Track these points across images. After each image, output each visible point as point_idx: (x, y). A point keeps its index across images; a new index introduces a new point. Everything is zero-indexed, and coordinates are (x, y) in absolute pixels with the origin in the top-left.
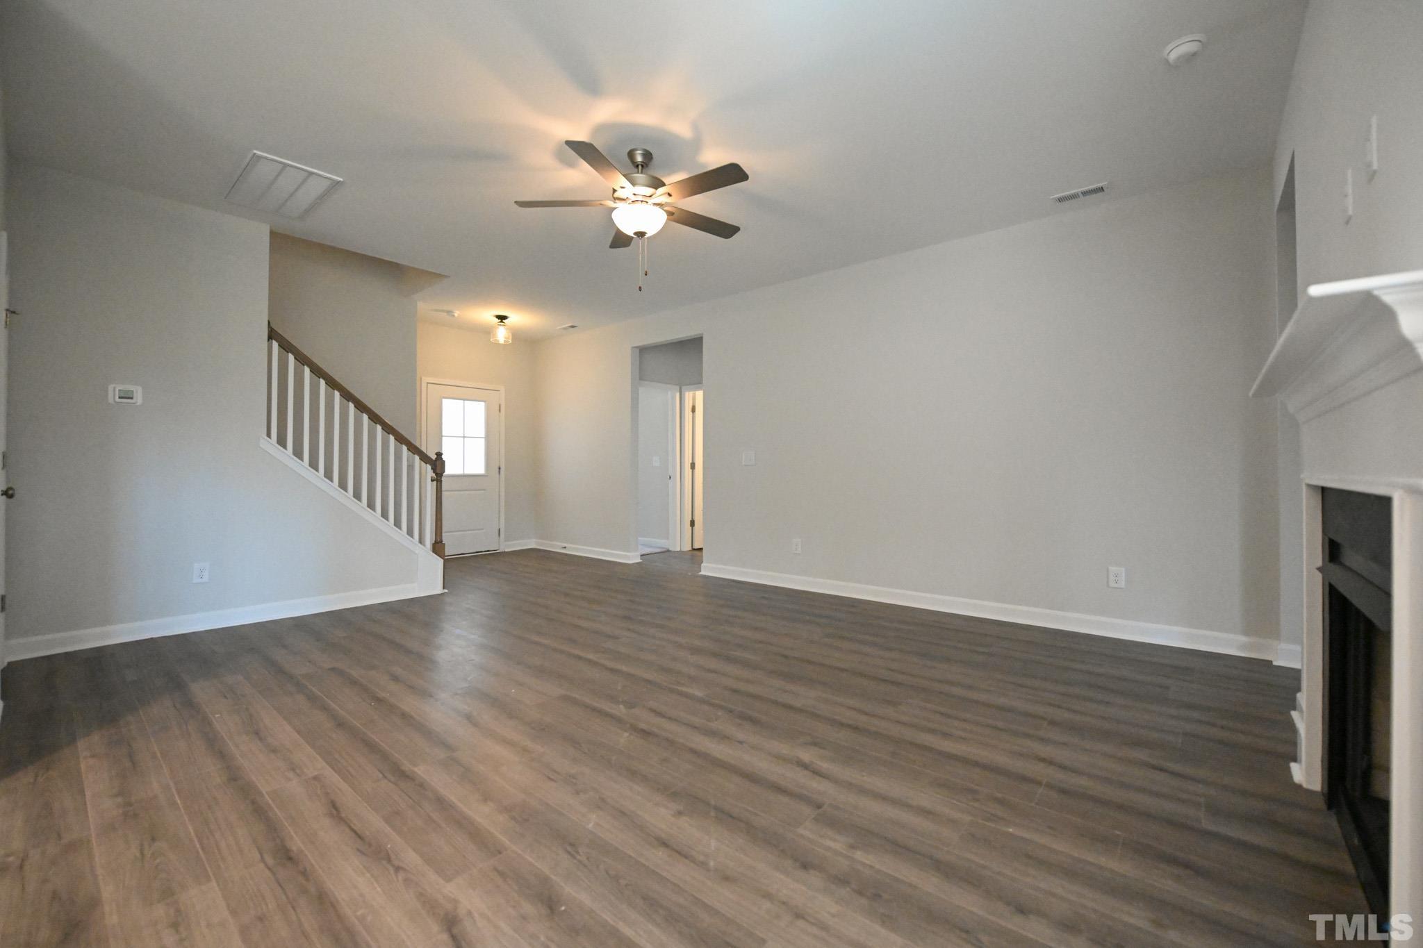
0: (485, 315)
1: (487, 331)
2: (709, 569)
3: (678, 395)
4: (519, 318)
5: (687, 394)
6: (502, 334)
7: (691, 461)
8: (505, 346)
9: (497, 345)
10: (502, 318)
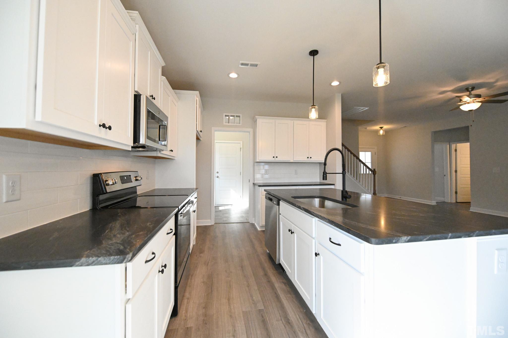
0: (377, 127)
1: (377, 131)
2: (473, 209)
3: (448, 146)
4: (386, 127)
5: (453, 145)
6: (381, 132)
7: (455, 170)
8: (383, 135)
9: (380, 135)
10: (381, 128)
